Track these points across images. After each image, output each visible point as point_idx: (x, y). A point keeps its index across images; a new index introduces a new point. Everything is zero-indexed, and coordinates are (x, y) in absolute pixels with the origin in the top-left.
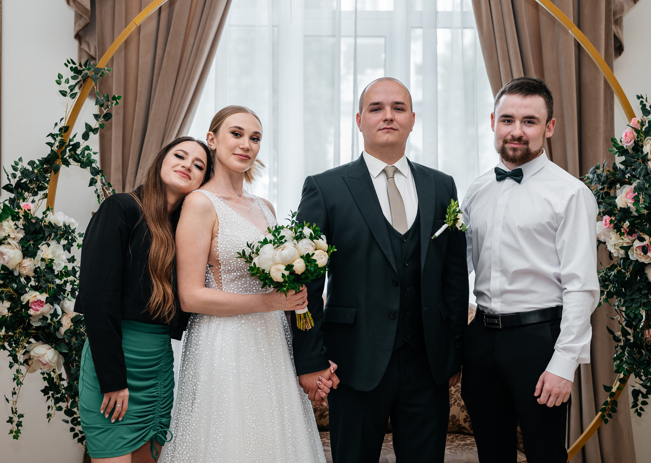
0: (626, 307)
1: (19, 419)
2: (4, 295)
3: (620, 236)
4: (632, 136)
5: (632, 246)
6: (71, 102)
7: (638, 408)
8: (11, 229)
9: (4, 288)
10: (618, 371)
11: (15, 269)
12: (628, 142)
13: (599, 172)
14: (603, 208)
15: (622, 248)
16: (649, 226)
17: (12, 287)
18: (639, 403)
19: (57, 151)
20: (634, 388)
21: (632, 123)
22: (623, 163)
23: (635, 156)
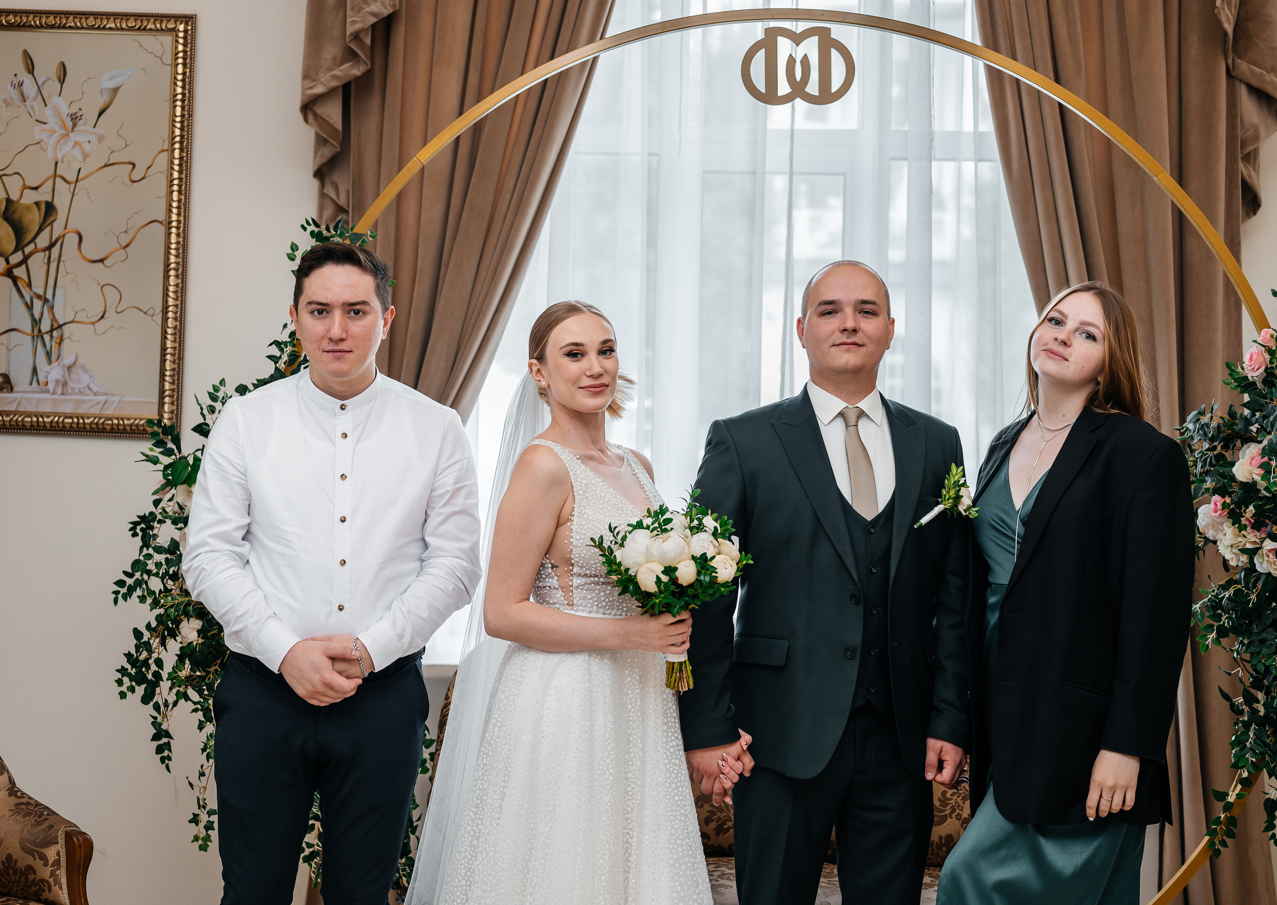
0: (1252, 654)
1: (209, 817)
2: (191, 608)
3: (1240, 531)
4: (1261, 359)
5: (1261, 548)
7: (1275, 831)
10: (1236, 766)
12: (1255, 369)
13: (1205, 419)
14: (1211, 482)
15: (1244, 551)
19: (285, 370)
20: (1267, 796)
21: (1261, 338)
22: (1246, 405)
23: (1267, 394)
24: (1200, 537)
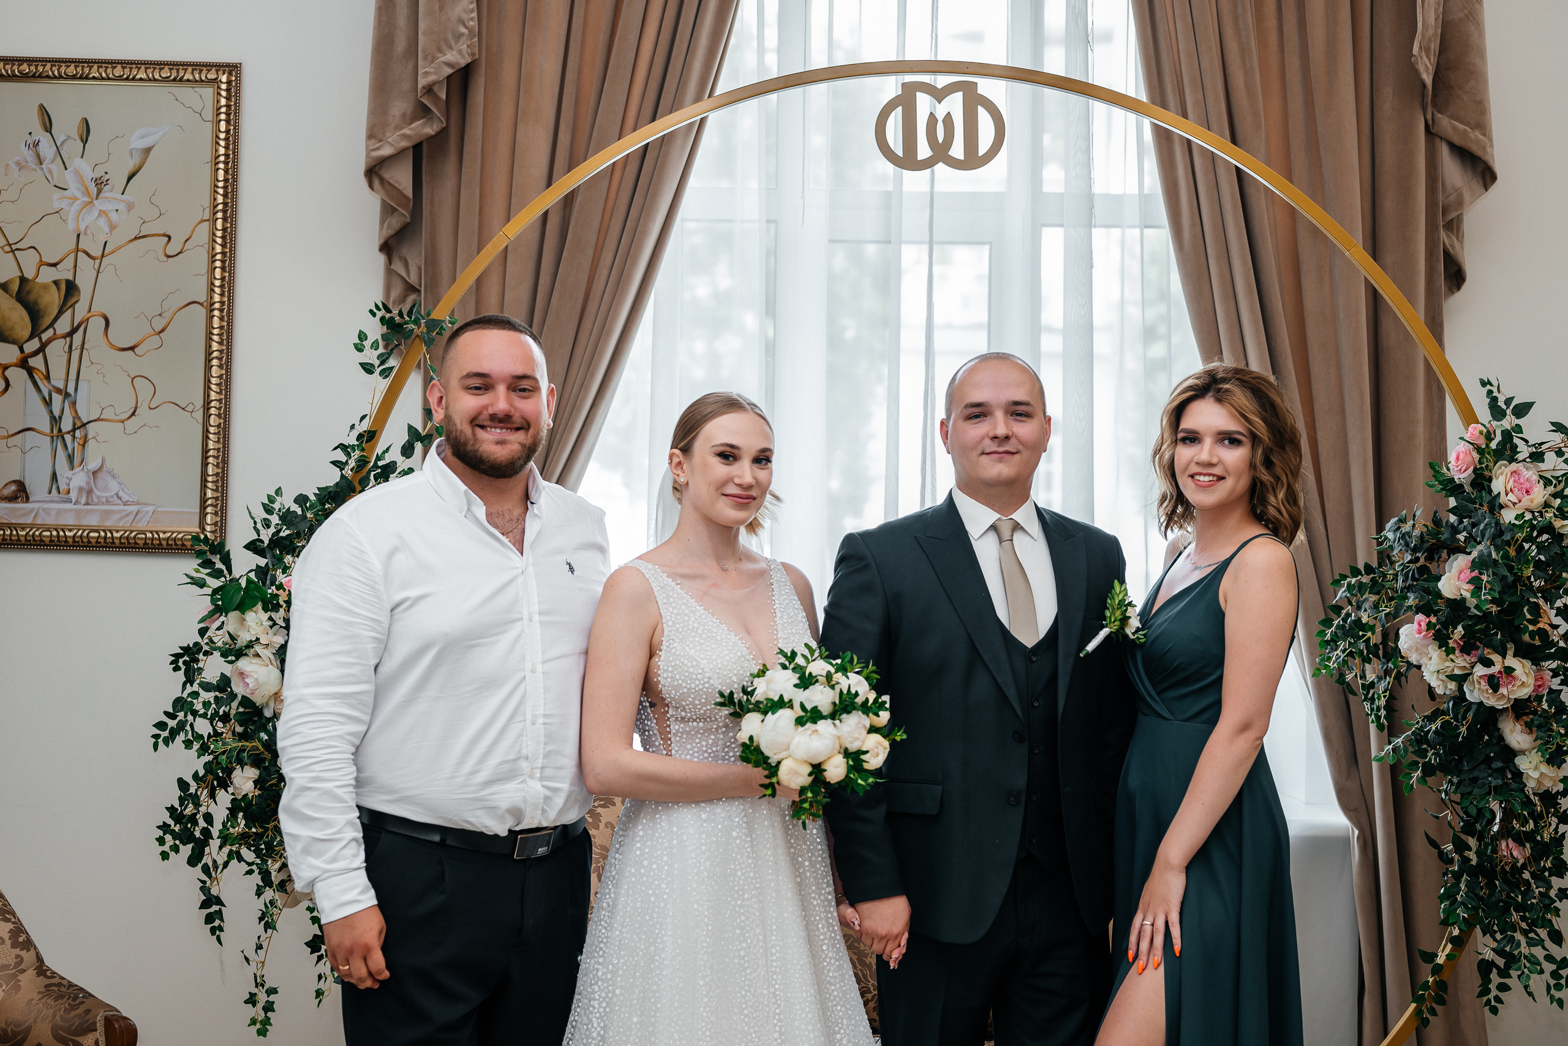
0: (1462, 795)
1: (268, 997)
2: (245, 754)
3: (1447, 655)
4: (1469, 459)
5: (1471, 674)
6: (382, 385)
7: (1491, 996)
8: (262, 627)
9: (246, 741)
10: (1445, 923)
11: (267, 704)
12: (1462, 471)
13: (1407, 527)
14: (1415, 599)
15: (1452, 677)
16: (1502, 636)
17: (260, 740)
18: (1492, 986)
19: (353, 477)
20: (1481, 957)
21: (1469, 435)
22: (1453, 511)
23: (1475, 498)
24: (1403, 662)
